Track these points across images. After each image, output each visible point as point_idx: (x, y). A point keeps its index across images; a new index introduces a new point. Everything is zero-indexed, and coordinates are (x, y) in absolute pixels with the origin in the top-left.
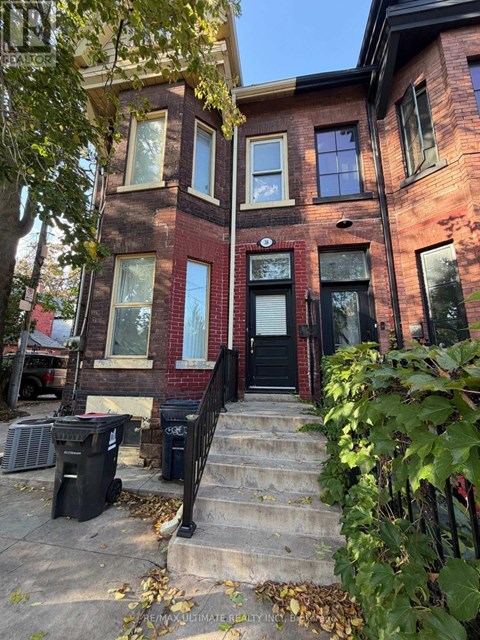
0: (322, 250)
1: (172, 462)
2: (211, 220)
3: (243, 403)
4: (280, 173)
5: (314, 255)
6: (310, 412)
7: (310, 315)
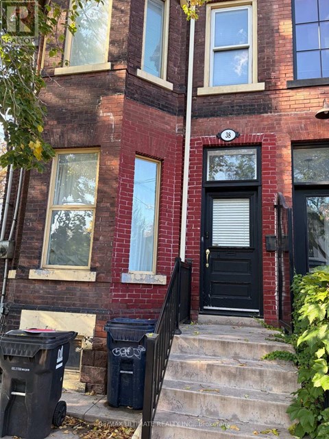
0: (296, 145)
1: (120, 386)
2: (163, 108)
3: (197, 325)
4: (247, 48)
5: (287, 152)
6: (277, 339)
7: (279, 225)
